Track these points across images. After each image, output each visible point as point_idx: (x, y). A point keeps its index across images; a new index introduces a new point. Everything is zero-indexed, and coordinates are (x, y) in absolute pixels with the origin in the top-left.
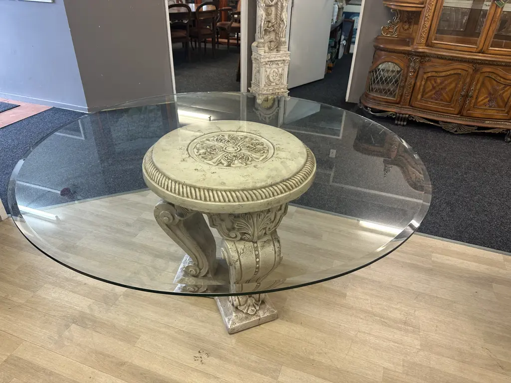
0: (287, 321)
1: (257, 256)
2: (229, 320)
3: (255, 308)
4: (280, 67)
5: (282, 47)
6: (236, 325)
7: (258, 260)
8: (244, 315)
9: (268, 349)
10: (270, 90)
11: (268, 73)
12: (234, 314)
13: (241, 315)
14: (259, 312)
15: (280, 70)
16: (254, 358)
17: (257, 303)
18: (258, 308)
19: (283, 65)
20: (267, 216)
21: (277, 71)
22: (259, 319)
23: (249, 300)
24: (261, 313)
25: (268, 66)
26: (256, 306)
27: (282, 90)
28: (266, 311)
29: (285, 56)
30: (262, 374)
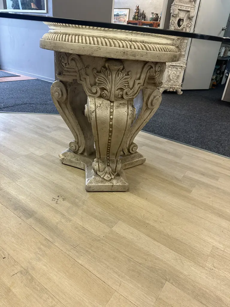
0: (135, 195)
1: (111, 113)
2: (88, 180)
3: (111, 176)
4: (179, 71)
5: (182, 58)
6: (92, 184)
7: (111, 117)
8: (101, 179)
9: (113, 207)
10: (169, 85)
11: (170, 73)
12: (93, 177)
13: (98, 178)
14: (114, 180)
15: (178, 72)
16: (99, 210)
17: (113, 173)
18: (113, 177)
19: (180, 69)
20: (125, 77)
21: (176, 73)
22: (113, 186)
23: (106, 167)
24: (115, 182)
25: (170, 68)
26: (112, 175)
27: (178, 86)
28: (119, 181)
29: (183, 64)
30: (100, 221)
